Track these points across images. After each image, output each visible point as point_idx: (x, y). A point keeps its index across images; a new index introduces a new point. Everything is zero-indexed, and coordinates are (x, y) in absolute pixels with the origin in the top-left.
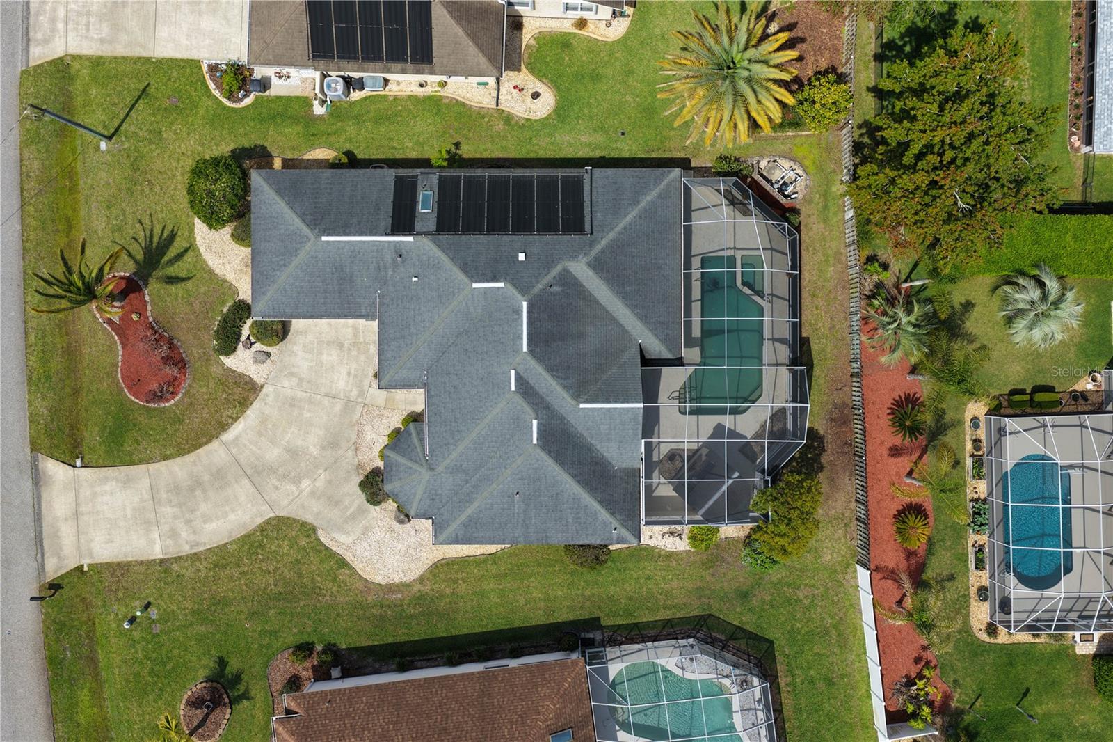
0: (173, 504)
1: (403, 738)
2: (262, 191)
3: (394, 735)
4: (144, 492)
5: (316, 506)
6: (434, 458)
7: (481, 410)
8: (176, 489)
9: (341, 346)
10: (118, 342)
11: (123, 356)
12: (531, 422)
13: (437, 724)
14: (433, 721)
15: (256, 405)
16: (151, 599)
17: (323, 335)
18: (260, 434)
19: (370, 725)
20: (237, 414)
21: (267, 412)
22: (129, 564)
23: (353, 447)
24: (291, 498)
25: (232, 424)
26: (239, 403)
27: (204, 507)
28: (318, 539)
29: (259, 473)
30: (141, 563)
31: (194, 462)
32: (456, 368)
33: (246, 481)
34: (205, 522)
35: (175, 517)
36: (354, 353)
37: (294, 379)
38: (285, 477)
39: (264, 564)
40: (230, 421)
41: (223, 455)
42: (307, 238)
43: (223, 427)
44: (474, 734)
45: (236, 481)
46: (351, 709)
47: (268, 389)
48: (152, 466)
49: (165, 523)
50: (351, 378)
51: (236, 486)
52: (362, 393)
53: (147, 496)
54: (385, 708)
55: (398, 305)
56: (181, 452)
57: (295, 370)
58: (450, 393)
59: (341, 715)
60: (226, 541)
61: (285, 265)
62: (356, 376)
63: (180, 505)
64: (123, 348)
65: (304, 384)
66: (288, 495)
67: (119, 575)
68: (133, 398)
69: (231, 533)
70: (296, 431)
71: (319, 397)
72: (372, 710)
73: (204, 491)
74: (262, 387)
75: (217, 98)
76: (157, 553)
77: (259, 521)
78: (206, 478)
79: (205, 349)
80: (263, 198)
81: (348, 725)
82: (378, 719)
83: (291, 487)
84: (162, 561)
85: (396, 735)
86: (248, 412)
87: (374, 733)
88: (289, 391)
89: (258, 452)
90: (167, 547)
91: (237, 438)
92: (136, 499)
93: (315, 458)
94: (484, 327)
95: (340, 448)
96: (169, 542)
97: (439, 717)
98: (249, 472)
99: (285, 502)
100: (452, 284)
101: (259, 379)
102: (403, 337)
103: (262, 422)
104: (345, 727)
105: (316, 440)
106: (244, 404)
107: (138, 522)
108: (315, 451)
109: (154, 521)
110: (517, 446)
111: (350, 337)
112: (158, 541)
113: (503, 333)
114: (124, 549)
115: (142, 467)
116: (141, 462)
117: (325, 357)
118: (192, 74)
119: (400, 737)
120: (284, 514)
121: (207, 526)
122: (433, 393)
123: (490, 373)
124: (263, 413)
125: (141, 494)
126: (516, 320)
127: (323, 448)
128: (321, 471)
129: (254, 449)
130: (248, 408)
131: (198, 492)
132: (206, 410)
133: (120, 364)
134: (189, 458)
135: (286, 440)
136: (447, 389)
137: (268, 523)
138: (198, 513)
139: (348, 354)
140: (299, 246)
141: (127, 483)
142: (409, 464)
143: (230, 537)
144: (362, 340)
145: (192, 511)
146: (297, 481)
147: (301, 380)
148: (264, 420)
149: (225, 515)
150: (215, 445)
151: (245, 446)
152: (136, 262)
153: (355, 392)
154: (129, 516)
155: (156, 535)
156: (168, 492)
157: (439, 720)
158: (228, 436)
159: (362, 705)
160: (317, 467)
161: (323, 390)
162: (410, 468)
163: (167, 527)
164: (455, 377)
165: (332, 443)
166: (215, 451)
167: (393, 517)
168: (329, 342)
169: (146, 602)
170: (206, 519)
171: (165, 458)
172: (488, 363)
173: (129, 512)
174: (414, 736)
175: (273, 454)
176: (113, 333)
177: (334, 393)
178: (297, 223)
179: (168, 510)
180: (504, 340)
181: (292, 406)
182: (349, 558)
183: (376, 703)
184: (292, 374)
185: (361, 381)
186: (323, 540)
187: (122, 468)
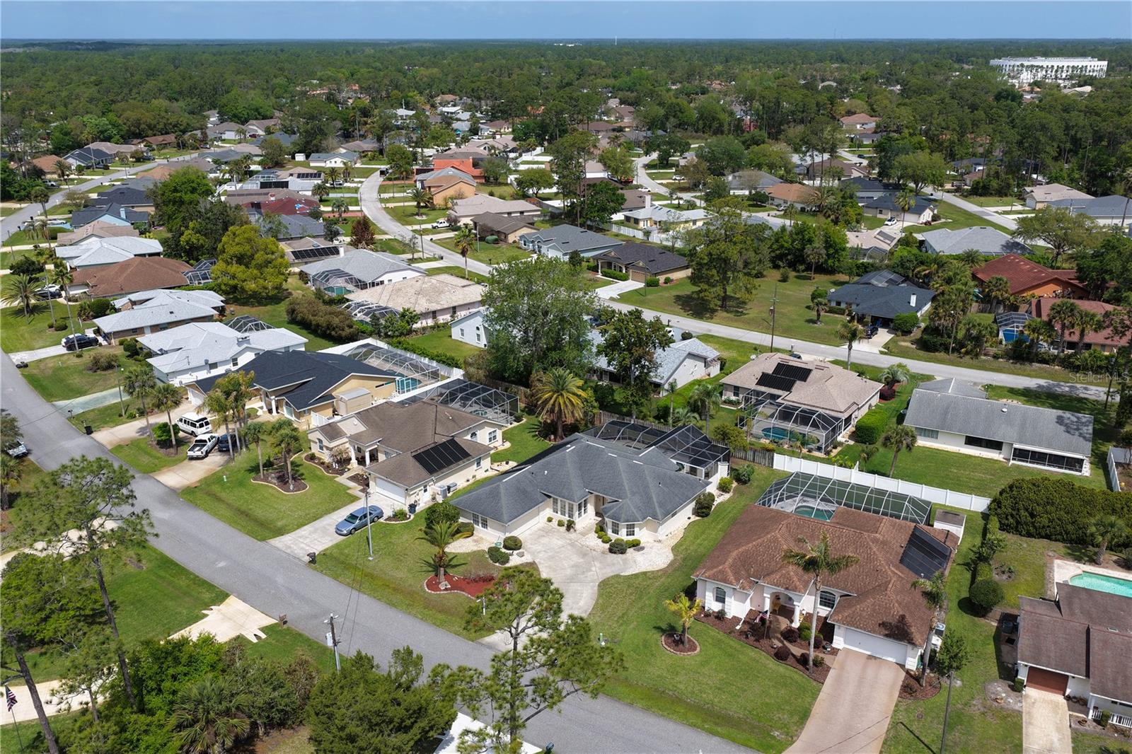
5: (607, 570)
9: (543, 536)
10: (459, 591)
11: (467, 593)
15: (540, 567)
17: (533, 538)
21: (547, 565)
23: (592, 551)
24: (596, 575)
29: (572, 579)
33: (572, 584)
34: (578, 604)
36: (551, 534)
38: (583, 573)
39: (619, 596)
42: (497, 486)
47: (537, 561)
50: (560, 539)
51: (571, 588)
57: (537, 551)
61: (499, 500)
64: (464, 591)
65: (548, 551)
66: (593, 575)
69: (592, 598)
70: (566, 562)
71: (558, 550)
74: (534, 561)
75: (400, 524)
77: (596, 588)
79: (496, 570)
83: (590, 573)
86: (541, 570)
88: (545, 556)
93: (585, 561)
95: (588, 554)
99: (596, 578)
101: (531, 561)
105: (577, 558)
108: (581, 560)
111: (542, 533)
117: (543, 541)
118: (380, 526)
120: (601, 580)
127: (583, 558)
128: (593, 563)
129: (560, 575)
130: (538, 569)
133: (469, 596)
135: (566, 566)
137: (600, 586)
139: (549, 536)
140: (497, 491)
143: (594, 600)
146: (590, 570)
149: (581, 596)
160: (590, 563)
161: (556, 548)
165: (584, 555)
167: (638, 551)
168: (537, 538)
175: (569, 571)
176: (453, 591)
181: (553, 558)
182: (644, 570)
185: (565, 538)
186: (625, 575)
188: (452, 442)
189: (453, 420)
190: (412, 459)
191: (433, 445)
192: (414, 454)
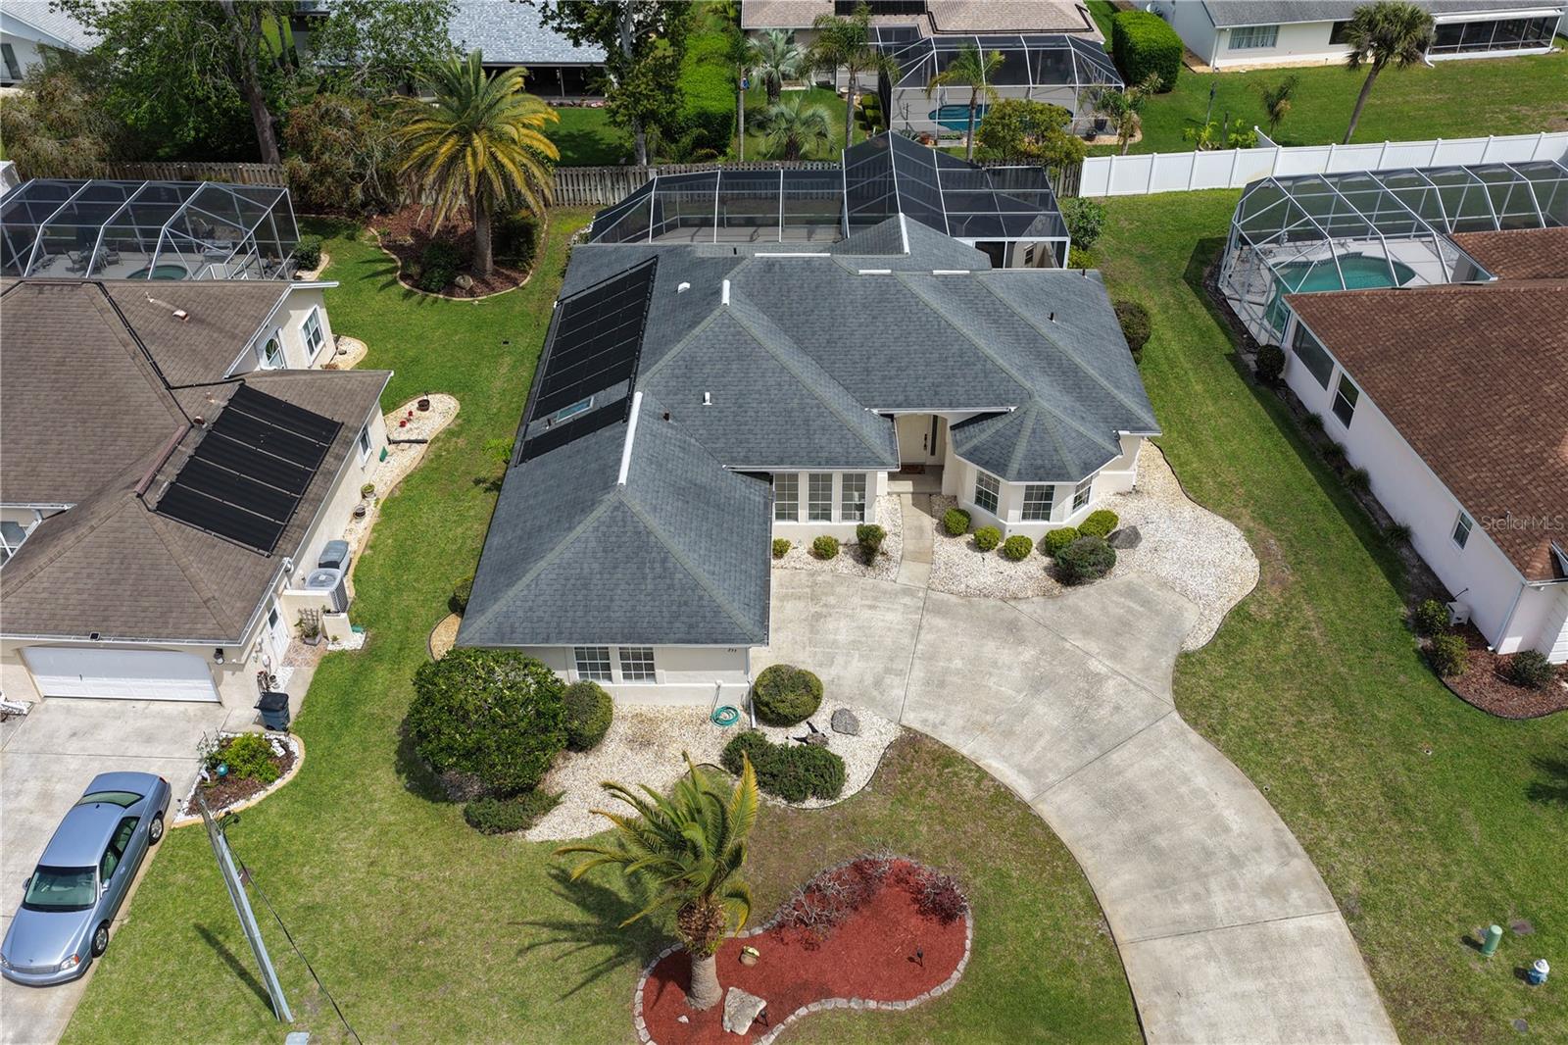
0: (1202, 891)
1: (1509, 407)
2: (507, 615)
3: (1510, 419)
4: (1190, 952)
5: (1138, 653)
6: (1012, 396)
7: (924, 319)
8: (1164, 885)
9: (818, 616)
10: (814, 1007)
11: (848, 996)
12: (937, 276)
13: (1460, 382)
14: (1459, 389)
15: (948, 739)
16: (1454, 935)
17: (798, 638)
18: (1009, 734)
19: (1512, 451)
20: (970, 771)
21: (961, 723)
22: (1383, 987)
23: (1013, 603)
24: (1132, 687)
25: (993, 780)
26: (946, 766)
27: (1193, 831)
28: (1205, 649)
29: (1092, 738)
30: (1371, 962)
31: (1093, 848)
32: (857, 357)
33: (1114, 756)
34: (1227, 830)
35: (1233, 886)
36: (832, 600)
37: (888, 681)
38: (1090, 696)
39: (1285, 730)
40: (986, 783)
41: (1065, 796)
42: (616, 509)
43: (1004, 795)
44: (1453, 341)
45: (1119, 773)
46: (1499, 485)
47: (913, 720)
48: (1122, 934)
49: (1253, 906)
50: (878, 604)
51: (1129, 774)
52: (907, 591)
53: (1198, 947)
54: (1471, 447)
55: (750, 431)
56: (1074, 873)
57: (869, 680)
58: (899, 369)
59: (1517, 493)
60: (1257, 792)
61: (664, 561)
62: (875, 599)
63: (1202, 877)
64: (829, 994)
65: (898, 665)
66: (1127, 691)
67: (1421, 1011)
68: (956, 975)
69: (1235, 783)
70: (993, 679)
71: (919, 647)
72: (1484, 461)
73: (1157, 830)
74: (908, 729)
75: (269, 798)
76: (1332, 923)
77: (1194, 737)
78: (1124, 826)
79: (828, 827)
80: (520, 613)
81: (1530, 477)
82: (1496, 446)
83: (1110, 688)
84: (1349, 915)
85: (1509, 415)
86: (965, 752)
87: (1521, 441)
88: (912, 688)
89: (1047, 737)
90: (1309, 903)
91: (1023, 772)
92: (1212, 969)
93: (1042, 652)
94: (792, 316)
95: (1017, 619)
96: (1295, 896)
97: (1448, 385)
98: (1092, 752)
99: (1145, 697)
100: (722, 337)
101: (892, 733)
102: (806, 421)
103: (983, 730)
104: (1534, 479)
105: (1006, 651)
106: (946, 758)
107: (1267, 963)
108: (1028, 654)
109: (1253, 929)
110: (976, 297)
111: (801, 605)
112: (1303, 922)
113: (802, 287)
114: (1350, 999)
115: (1127, 956)
116: (1114, 957)
117: (842, 638)
118: (195, 846)
119: (1509, 411)
120: (1168, 697)
121: (1235, 827)
122: (901, 398)
123: (864, 306)
124: (964, 728)
125: (1196, 957)
126: (782, 267)
127: (1022, 642)
128: (1068, 646)
129: (1042, 742)
130: (954, 752)
131: (1162, 841)
132: (969, 827)
133: (872, 1004)
134: (1086, 859)
135: (1014, 694)
136: (893, 373)
137: (1196, 724)
138: (1210, 843)
139: (834, 607)
140: (630, 528)
141: (1176, 991)
142: (1027, 432)
143: (1244, 785)
144: (808, 590)
145: (1208, 854)
146: (1097, 679)
147: (888, 671)
148: (975, 727)
149: (1196, 792)
150: (1046, 810)
151: (1037, 759)
152: (612, 964)
153: (907, 600)
154: (1260, 984)
155: (1291, 927)
156: (1175, 900)
157: (1454, 384)
158: (1024, 789)
159: (1482, 475)
160: (1062, 651)
161: (906, 641)
162: (1034, 431)
163: (1262, 904)
164: (873, 360)
165: (1012, 630)
166: (1059, 809)
167: (1131, 551)
168: (811, 632)
169: (1465, 947)
170: (1219, 827)
171: (1094, 906)
172: (850, 308)
173: (1250, 985)
174: (1496, 397)
175: (1047, 714)
176: (792, 1018)
177: (910, 628)
178: (585, 528)
179: (1220, 901)
180: (813, 285)
181: (942, 684)
182: (1226, 605)
183: (1470, 461)
184: (878, 683)
185: (885, 592)
186: (1203, 641)
187: (1140, 1002)
188: (246, 397)
189: (192, 318)
190: (160, 522)
191: (196, 438)
192: (154, 497)
